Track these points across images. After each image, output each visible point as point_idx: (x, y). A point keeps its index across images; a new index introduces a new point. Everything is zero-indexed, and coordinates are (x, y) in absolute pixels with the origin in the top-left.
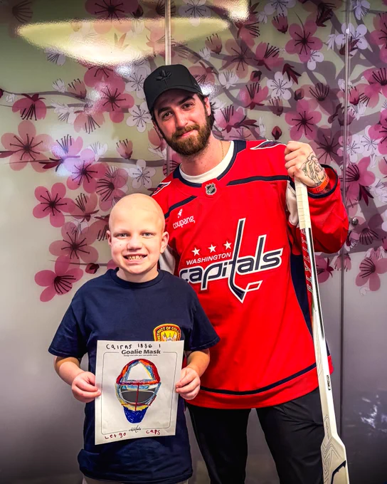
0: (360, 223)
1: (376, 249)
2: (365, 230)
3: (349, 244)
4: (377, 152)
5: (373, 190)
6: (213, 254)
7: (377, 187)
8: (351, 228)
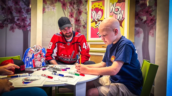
0: (10, 18)
1: (13, 24)
2: (11, 20)
3: (8, 22)
4: (14, 5)
5: (13, 13)
6: (66, 57)
7: (14, 12)
8: (8, 19)
